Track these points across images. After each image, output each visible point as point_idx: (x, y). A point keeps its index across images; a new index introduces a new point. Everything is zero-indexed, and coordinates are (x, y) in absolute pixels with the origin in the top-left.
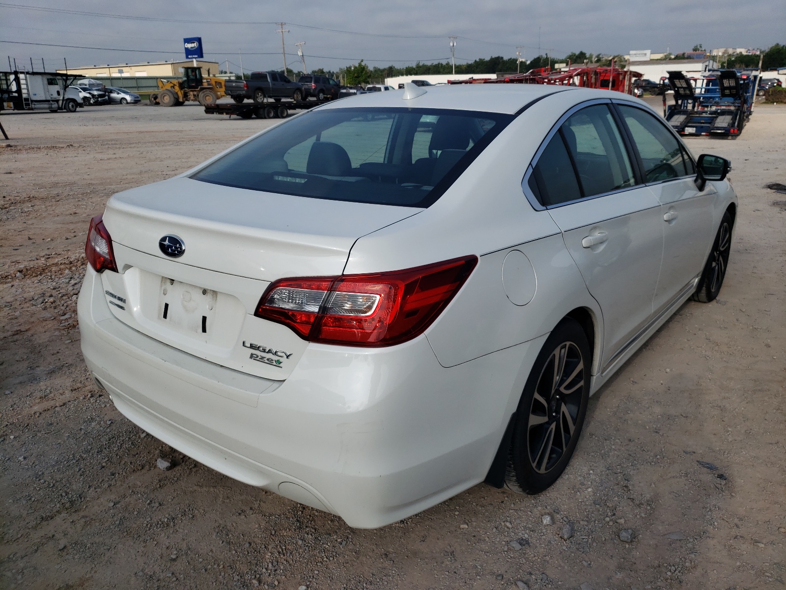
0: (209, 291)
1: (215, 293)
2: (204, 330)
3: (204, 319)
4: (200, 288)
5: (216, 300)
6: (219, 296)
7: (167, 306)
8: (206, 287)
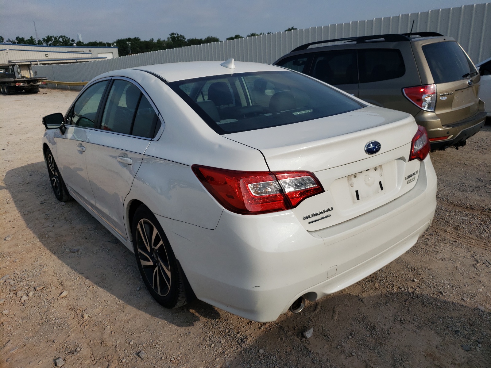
0: (377, 167)
1: (380, 166)
2: (382, 188)
3: (380, 183)
4: (373, 168)
5: (382, 170)
6: (383, 166)
7: (357, 192)
8: (375, 166)
